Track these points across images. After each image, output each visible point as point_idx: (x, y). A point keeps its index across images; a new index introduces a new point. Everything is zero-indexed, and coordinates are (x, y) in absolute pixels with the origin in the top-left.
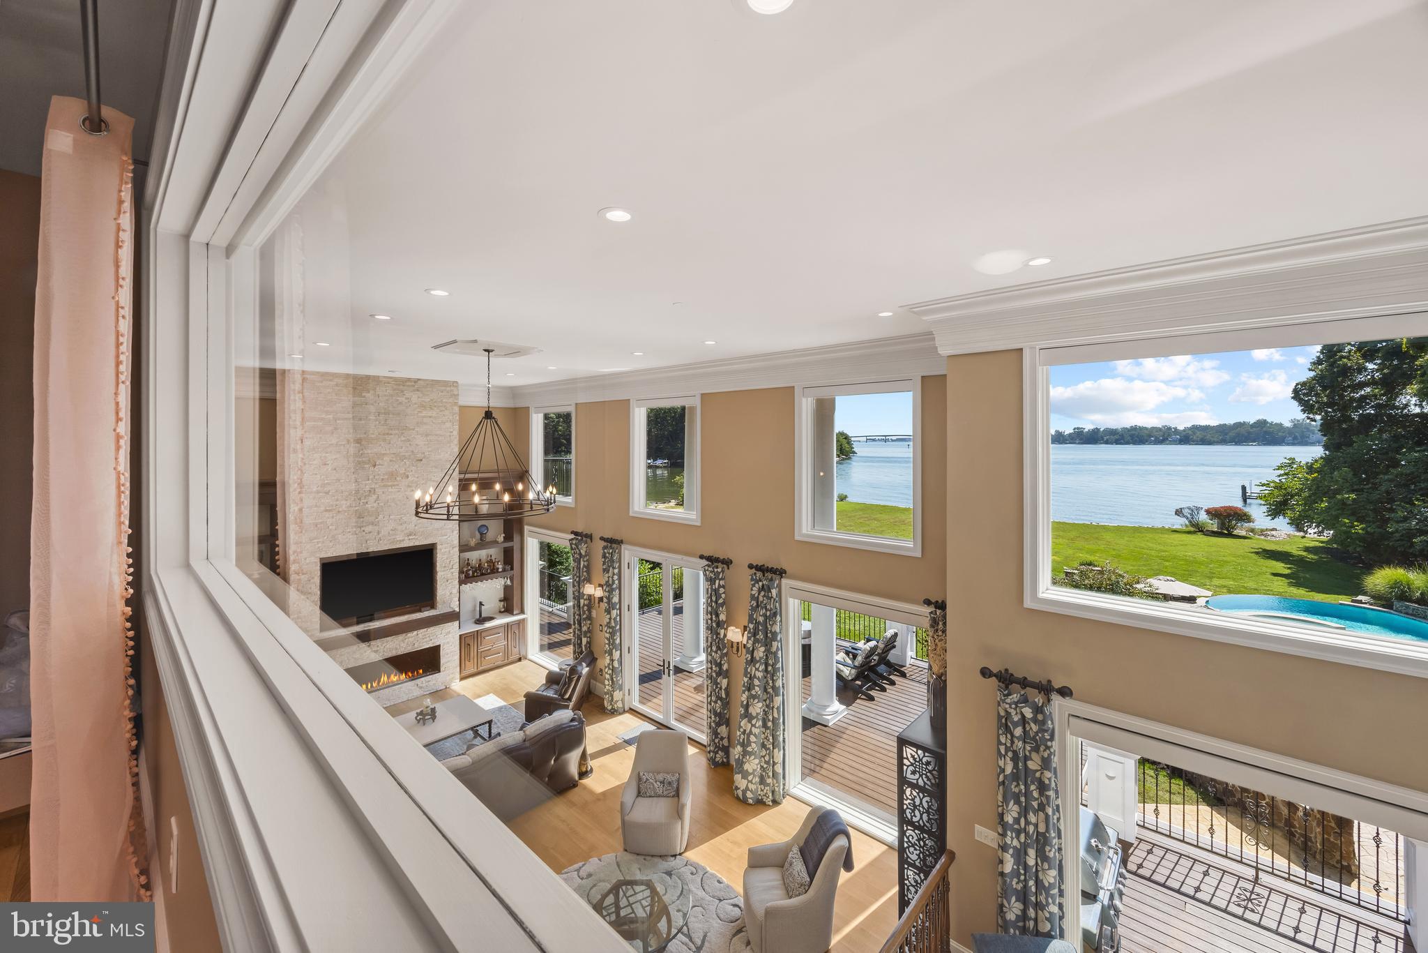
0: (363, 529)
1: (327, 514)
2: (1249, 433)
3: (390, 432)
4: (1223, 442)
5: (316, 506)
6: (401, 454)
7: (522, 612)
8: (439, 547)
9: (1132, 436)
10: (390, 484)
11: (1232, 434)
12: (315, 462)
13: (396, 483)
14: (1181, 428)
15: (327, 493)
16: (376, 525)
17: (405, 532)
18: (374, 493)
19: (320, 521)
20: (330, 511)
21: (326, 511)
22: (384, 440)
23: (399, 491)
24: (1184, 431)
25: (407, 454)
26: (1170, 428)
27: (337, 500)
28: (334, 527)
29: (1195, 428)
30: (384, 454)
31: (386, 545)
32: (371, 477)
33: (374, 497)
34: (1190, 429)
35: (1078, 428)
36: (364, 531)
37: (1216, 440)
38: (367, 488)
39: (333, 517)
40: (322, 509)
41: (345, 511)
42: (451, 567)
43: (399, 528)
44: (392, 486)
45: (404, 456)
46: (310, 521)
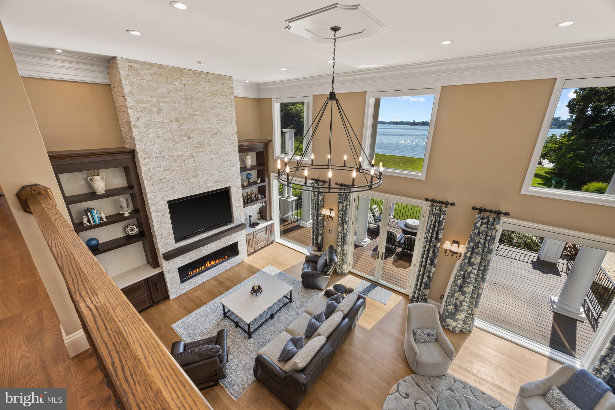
0: (189, 180)
1: (166, 172)
3: (196, 113)
5: (158, 167)
6: (204, 129)
7: (271, 219)
8: (232, 189)
10: (201, 150)
12: (151, 136)
13: (204, 150)
15: (163, 158)
16: (196, 178)
17: (213, 181)
18: (192, 157)
19: (163, 177)
20: (167, 170)
21: (165, 170)
22: (193, 119)
23: (206, 155)
25: (207, 129)
27: (170, 162)
28: (172, 181)
30: (194, 129)
31: (203, 189)
32: (188, 146)
33: (193, 159)
36: (190, 182)
38: (188, 153)
39: (170, 174)
40: (162, 169)
41: (176, 170)
42: (238, 199)
43: (210, 178)
44: (202, 152)
45: (207, 131)
46: (157, 178)
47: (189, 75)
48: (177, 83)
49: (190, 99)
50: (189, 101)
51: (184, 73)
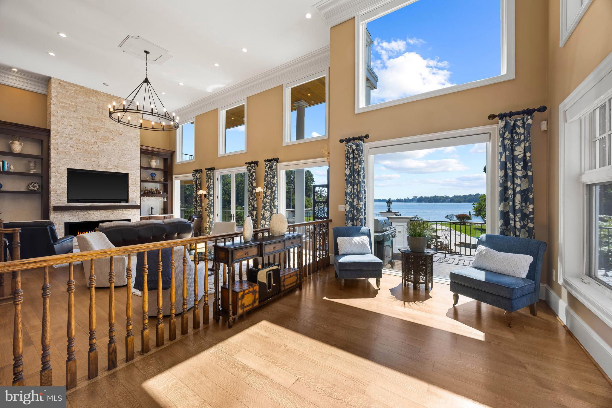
0: (90, 159)
1: (71, 148)
2: (473, 198)
3: (105, 118)
4: (465, 201)
5: (65, 144)
6: (111, 129)
7: (172, 213)
8: (130, 175)
9: (434, 199)
10: (105, 141)
11: (468, 199)
12: (65, 123)
13: (108, 142)
14: (451, 197)
15: (72, 139)
16: (97, 159)
17: (113, 165)
18: (97, 144)
19: (68, 151)
20: (73, 147)
21: (71, 147)
22: (102, 121)
23: (109, 146)
24: (452, 197)
25: (113, 130)
26: (447, 197)
27: (77, 143)
28: (75, 155)
29: (455, 197)
30: (101, 127)
31: (103, 169)
32: (95, 136)
33: (96, 146)
34: (454, 197)
35: (415, 196)
36: (91, 160)
37: (463, 201)
38: (93, 141)
39: (75, 150)
40: (69, 145)
41: (81, 149)
42: (136, 185)
43: (110, 162)
44: (106, 143)
46: (62, 150)
47: (104, 96)
48: (93, 98)
49: (102, 109)
50: (101, 110)
51: (100, 94)
